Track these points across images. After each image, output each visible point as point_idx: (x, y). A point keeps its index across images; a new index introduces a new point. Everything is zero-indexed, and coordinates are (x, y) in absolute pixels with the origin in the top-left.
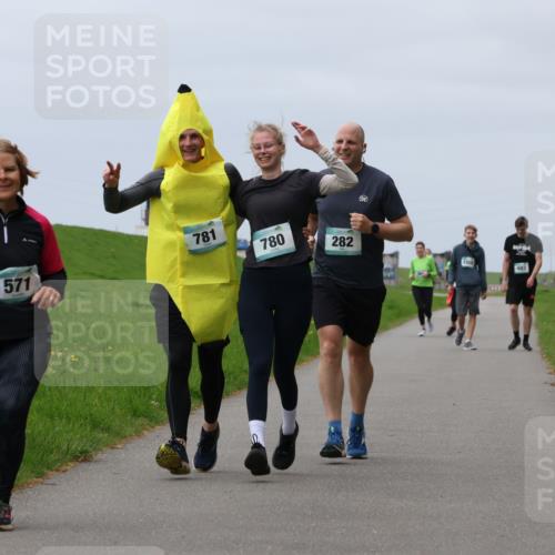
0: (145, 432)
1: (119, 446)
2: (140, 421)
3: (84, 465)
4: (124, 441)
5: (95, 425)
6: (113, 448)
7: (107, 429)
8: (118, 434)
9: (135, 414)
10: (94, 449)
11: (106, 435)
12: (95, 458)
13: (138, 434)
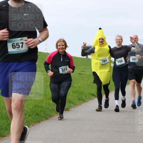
0: (82, 104)
1: (76, 107)
2: (81, 101)
3: (67, 112)
5: (70, 102)
6: (74, 108)
7: (73, 103)
8: (75, 104)
9: (79, 100)
10: (70, 108)
12: (70, 110)
13: (80, 104)
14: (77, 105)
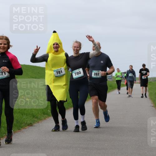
0: (47, 119)
1: (40, 122)
2: (45, 116)
3: (31, 127)
4: (41, 121)
5: (34, 117)
6: (38, 123)
7: (37, 118)
8: (40, 119)
9: (44, 114)
10: (34, 123)
11: (36, 119)
12: (34, 125)
13: (45, 119)
14: (41, 120)
